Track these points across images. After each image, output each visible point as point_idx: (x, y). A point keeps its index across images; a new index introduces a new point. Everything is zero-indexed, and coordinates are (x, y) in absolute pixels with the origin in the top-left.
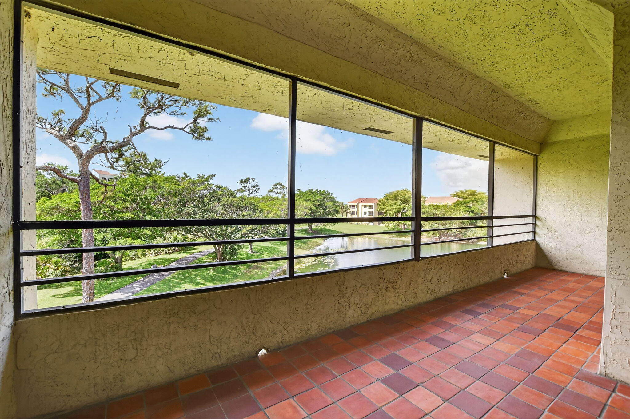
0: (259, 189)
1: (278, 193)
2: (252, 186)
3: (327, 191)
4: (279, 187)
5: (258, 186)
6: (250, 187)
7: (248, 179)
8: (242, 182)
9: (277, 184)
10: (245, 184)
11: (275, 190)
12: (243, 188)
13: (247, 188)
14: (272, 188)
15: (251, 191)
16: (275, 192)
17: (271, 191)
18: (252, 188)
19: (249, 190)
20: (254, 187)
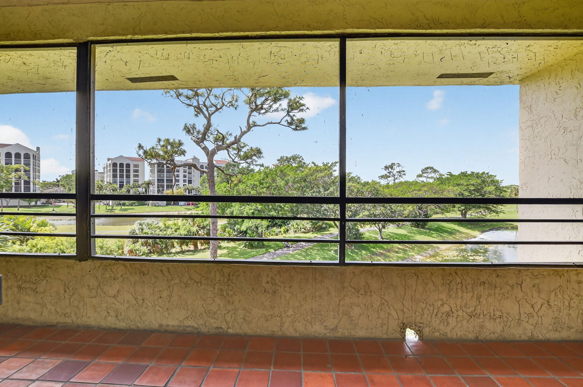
0: (404, 174)
1: (428, 177)
2: (397, 172)
3: (487, 174)
4: (429, 171)
5: (404, 171)
6: (395, 172)
7: (393, 164)
8: (386, 168)
9: (428, 168)
10: (390, 169)
11: (425, 175)
12: (388, 174)
13: (391, 174)
14: (421, 173)
15: (396, 176)
16: (425, 177)
17: (420, 176)
18: (397, 174)
19: (394, 175)
20: (399, 172)
